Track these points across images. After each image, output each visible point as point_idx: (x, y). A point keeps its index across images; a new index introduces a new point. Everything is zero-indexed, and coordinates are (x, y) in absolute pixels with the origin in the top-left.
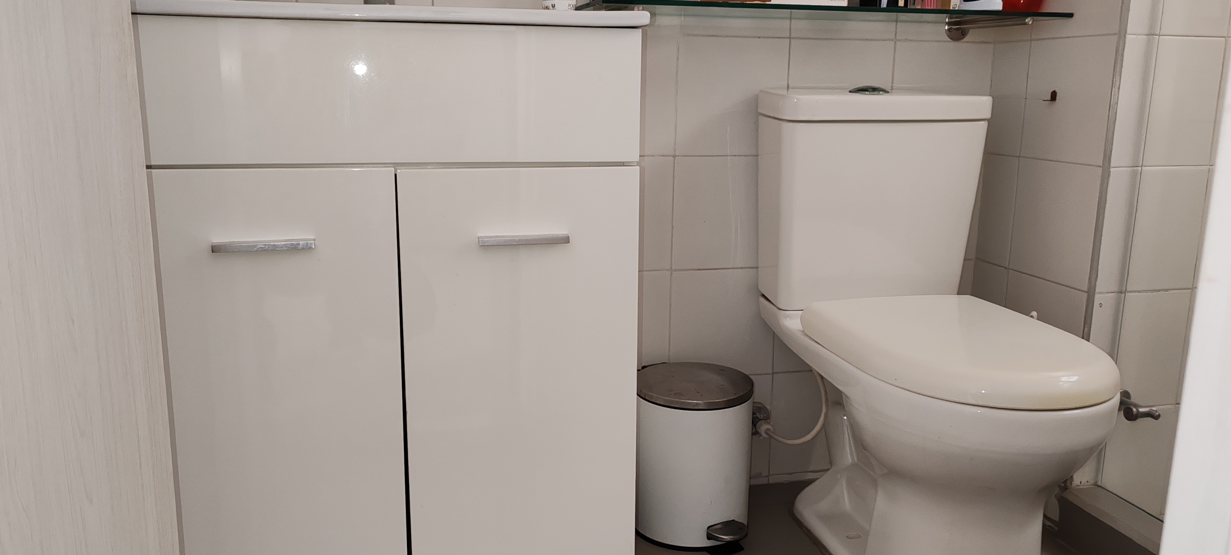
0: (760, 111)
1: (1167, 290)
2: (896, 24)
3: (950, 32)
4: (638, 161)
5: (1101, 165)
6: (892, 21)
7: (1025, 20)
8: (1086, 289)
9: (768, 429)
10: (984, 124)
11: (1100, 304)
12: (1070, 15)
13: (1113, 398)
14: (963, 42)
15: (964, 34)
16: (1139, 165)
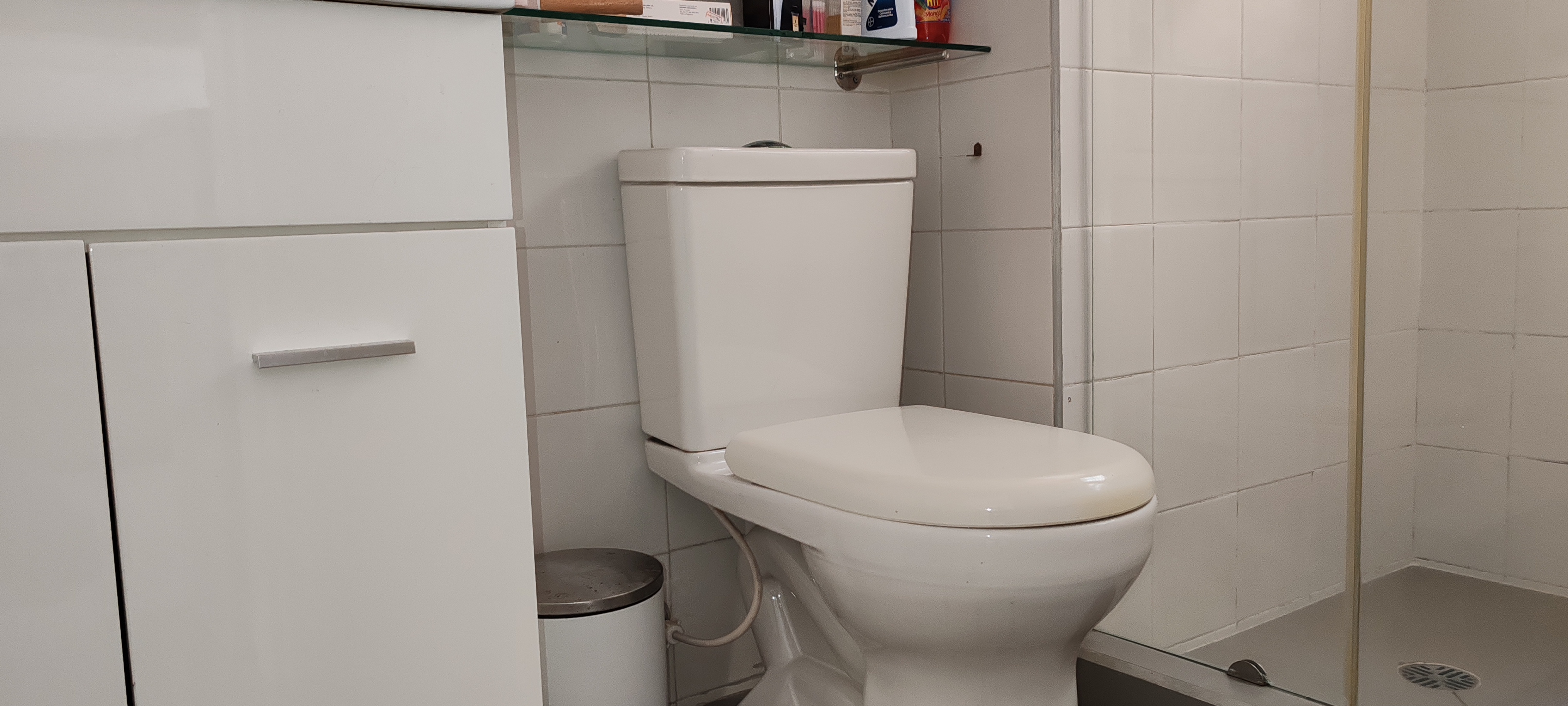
0: (623, 178)
1: (1131, 375)
2: (778, 67)
3: (841, 79)
4: (512, 218)
5: (1051, 226)
6: (773, 63)
7: (942, 54)
8: (1051, 382)
9: (676, 632)
10: (909, 185)
11: (1069, 398)
12: (987, 50)
13: (1149, 501)
14: (855, 92)
15: (856, 81)
16: (1089, 225)
